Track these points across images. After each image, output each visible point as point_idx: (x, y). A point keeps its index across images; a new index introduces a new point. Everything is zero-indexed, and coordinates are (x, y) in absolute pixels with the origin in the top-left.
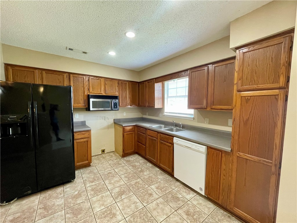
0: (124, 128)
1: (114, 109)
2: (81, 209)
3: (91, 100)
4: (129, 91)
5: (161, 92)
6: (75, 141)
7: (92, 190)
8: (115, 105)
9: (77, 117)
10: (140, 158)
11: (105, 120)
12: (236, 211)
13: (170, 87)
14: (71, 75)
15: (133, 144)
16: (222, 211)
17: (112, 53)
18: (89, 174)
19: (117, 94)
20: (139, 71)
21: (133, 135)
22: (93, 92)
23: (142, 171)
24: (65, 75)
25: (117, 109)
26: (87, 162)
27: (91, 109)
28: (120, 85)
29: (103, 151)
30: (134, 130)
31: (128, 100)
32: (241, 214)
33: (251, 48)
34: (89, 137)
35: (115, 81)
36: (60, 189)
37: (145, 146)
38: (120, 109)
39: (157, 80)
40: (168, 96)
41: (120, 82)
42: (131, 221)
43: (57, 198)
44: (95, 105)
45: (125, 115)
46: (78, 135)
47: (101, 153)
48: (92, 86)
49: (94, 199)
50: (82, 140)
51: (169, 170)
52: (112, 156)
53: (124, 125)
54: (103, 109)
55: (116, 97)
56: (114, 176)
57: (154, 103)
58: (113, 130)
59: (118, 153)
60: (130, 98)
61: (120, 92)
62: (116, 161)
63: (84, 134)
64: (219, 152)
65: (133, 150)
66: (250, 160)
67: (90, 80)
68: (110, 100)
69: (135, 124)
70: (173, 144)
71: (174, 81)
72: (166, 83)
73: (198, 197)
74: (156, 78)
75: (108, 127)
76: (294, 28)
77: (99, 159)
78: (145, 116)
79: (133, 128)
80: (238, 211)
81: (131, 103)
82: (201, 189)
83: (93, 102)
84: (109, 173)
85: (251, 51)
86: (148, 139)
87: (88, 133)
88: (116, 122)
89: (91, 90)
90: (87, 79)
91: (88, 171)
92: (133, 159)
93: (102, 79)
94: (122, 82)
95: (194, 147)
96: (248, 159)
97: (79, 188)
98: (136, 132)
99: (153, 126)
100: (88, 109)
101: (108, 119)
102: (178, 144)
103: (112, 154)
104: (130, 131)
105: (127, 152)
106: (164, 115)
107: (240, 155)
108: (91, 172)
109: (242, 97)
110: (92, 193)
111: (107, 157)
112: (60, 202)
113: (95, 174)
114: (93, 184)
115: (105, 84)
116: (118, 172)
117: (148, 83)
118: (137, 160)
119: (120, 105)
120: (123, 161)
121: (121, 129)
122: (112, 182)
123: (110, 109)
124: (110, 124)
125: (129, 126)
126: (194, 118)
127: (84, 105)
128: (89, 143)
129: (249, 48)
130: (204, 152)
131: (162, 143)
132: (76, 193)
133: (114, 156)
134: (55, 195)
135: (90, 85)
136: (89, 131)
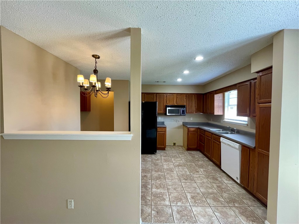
0: (188, 129)
1: (182, 115)
2: (158, 165)
3: (168, 108)
4: (195, 101)
5: (222, 101)
6: (158, 133)
7: (164, 160)
8: (183, 111)
9: (160, 119)
10: (201, 154)
11: (176, 122)
12: (257, 195)
13: (231, 97)
14: (158, 94)
15: (196, 142)
16: (250, 196)
17: (179, 80)
18: (164, 153)
19: (185, 104)
20: (204, 85)
21: (196, 135)
22: (169, 103)
23: (198, 161)
24: (155, 94)
25: (184, 115)
26: (163, 146)
27: (168, 114)
28: (187, 97)
29: (175, 144)
30: (196, 131)
31: (194, 108)
32: (260, 198)
33: (264, 73)
34: (165, 131)
35: (183, 95)
36: (149, 155)
37: (203, 144)
38: (187, 115)
39: (216, 91)
40: (229, 105)
41: (188, 95)
43: (148, 158)
44: (170, 111)
45: (192, 120)
46: (159, 129)
47: (173, 145)
48: (169, 99)
49: (165, 163)
50: (161, 133)
51: (218, 163)
52: (180, 148)
53: (188, 127)
54: (174, 114)
55: (183, 106)
56: (177, 158)
57: (214, 110)
58: (182, 130)
59: (184, 147)
60: (195, 107)
61: (187, 102)
62: (181, 151)
63: (162, 129)
64: (247, 149)
65: (195, 147)
66: (265, 155)
67: (168, 96)
68: (179, 109)
69: (197, 127)
70: (220, 143)
71: (230, 92)
72: (226, 94)
73: (235, 184)
74: (215, 91)
75: (179, 127)
76: (272, 67)
77: (171, 148)
78: (210, 122)
79: (196, 130)
80: (259, 195)
81: (196, 110)
82: (237, 178)
83: (168, 109)
84: (175, 156)
85: (264, 75)
86: (206, 139)
87: (165, 129)
88: (185, 124)
89: (168, 102)
90: (166, 95)
91: (163, 152)
92: (194, 153)
93: (175, 95)
94: (189, 95)
95: (232, 145)
96: (264, 154)
97: (158, 157)
98: (199, 133)
99: (211, 129)
100: (166, 114)
101: (179, 122)
102: (224, 143)
103: (180, 147)
104: (193, 131)
105: (190, 147)
106: (225, 121)
107: (260, 151)
108: (165, 153)
109: (260, 107)
110: (164, 161)
111: (176, 148)
112: (149, 159)
113: (167, 154)
114: (165, 158)
115: (177, 98)
116: (181, 157)
117: (210, 94)
118: (198, 155)
119: (187, 112)
120: (187, 153)
121: (187, 130)
122: (176, 160)
123: (179, 114)
124: (180, 125)
125: (192, 128)
126: (247, 125)
127: (163, 111)
128: (165, 135)
129: (263, 73)
130: (238, 148)
131: (214, 142)
132: (157, 159)
133: (181, 148)
134: (147, 157)
135: (168, 99)
136: (165, 128)
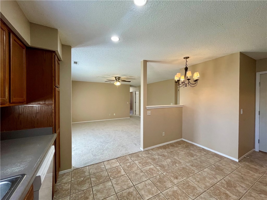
42: (138, 198)
